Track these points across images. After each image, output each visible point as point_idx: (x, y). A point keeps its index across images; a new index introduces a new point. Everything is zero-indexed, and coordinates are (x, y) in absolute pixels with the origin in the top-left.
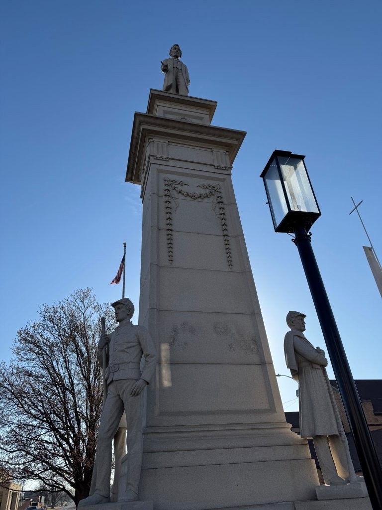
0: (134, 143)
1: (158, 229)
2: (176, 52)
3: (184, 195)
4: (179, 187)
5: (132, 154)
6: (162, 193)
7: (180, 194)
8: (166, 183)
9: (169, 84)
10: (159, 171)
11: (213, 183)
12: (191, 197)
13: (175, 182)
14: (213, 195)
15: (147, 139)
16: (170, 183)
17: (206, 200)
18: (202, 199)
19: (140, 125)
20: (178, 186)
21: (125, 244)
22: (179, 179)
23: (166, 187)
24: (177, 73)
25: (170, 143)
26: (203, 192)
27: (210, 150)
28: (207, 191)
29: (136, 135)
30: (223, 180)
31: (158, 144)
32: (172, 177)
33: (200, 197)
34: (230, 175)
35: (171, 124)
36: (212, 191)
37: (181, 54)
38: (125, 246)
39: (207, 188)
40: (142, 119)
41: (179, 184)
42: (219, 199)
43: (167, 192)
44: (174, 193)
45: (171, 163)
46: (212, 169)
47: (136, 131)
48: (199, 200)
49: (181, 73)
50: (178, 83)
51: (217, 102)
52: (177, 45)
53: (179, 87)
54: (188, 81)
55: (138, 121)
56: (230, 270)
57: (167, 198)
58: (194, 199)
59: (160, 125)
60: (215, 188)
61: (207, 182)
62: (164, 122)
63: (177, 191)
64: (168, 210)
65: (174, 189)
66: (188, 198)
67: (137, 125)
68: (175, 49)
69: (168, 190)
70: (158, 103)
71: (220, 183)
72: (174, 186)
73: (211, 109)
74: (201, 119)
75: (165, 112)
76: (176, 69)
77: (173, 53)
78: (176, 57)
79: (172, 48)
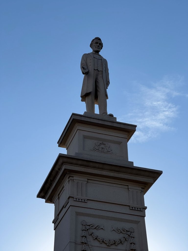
2: (98, 47)
3: (99, 241)
4: (96, 233)
6: (79, 240)
7: (96, 241)
8: (84, 228)
9: (88, 92)
10: (78, 214)
11: (127, 226)
12: (106, 244)
13: (92, 226)
14: (127, 241)
16: (88, 227)
17: (120, 247)
18: (116, 246)
19: (62, 164)
20: (94, 231)
22: (95, 222)
23: (84, 233)
24: (97, 75)
25: (89, 181)
26: (117, 237)
27: (127, 187)
28: (121, 236)
29: (56, 169)
30: (137, 222)
32: (90, 221)
33: (115, 243)
34: (145, 216)
35: (91, 164)
36: (126, 236)
37: (102, 47)
39: (121, 232)
40: (65, 160)
41: (96, 228)
42: (132, 246)
43: (84, 240)
44: (90, 240)
45: (89, 204)
46: (126, 210)
47: (57, 167)
48: (113, 247)
49: (101, 76)
51: (136, 126)
52: (100, 39)
53: (98, 93)
54: (108, 83)
55: (61, 161)
57: (84, 247)
58: (108, 246)
60: (129, 233)
61: (122, 226)
63: (93, 237)
65: (91, 234)
66: (103, 245)
68: (97, 43)
69: (85, 237)
70: (78, 127)
71: (134, 227)
72: (91, 231)
73: (129, 132)
74: (119, 143)
75: (85, 137)
76: (96, 70)
77: (94, 47)
78: (97, 52)
79: (93, 40)
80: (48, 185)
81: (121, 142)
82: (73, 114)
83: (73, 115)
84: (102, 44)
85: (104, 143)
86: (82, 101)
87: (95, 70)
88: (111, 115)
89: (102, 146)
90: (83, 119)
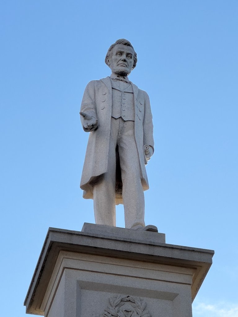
9: (98, 174)
24: (121, 132)
49: (130, 132)
53: (123, 177)
68: (120, 53)
70: (66, 261)
73: (196, 269)
74: (171, 297)
75: (83, 286)
76: (118, 120)
77: (115, 64)
78: (123, 74)
79: (112, 47)
81: (176, 295)
82: (52, 231)
83: (51, 234)
84: (135, 55)
85: (132, 297)
86: (85, 197)
87: (116, 119)
88: (152, 230)
89: (128, 306)
90: (76, 241)
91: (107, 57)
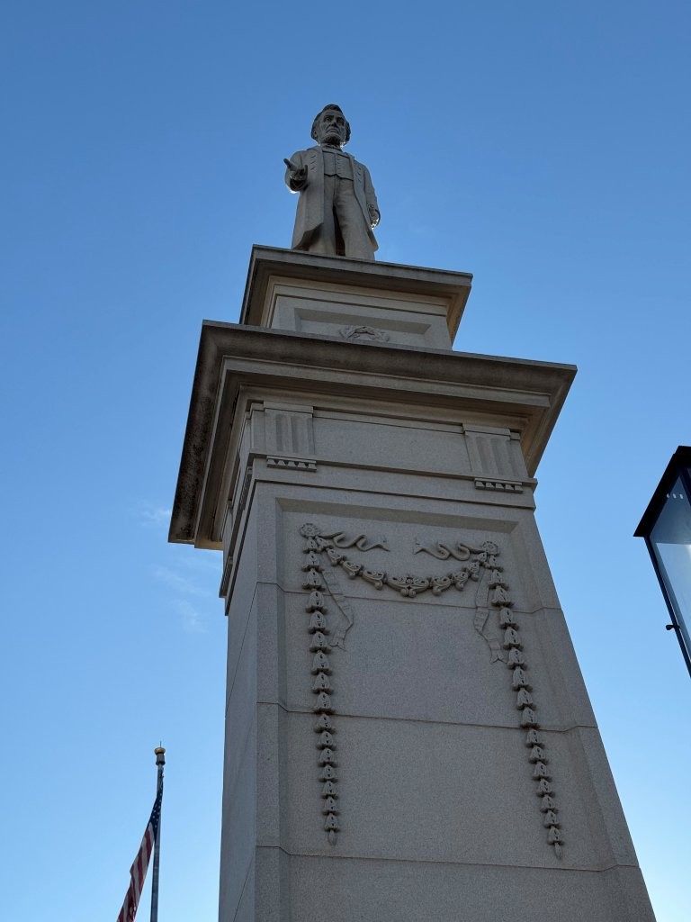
0: (199, 417)
1: (285, 710)
2: (333, 127)
3: (371, 583)
4: (356, 558)
5: (192, 451)
6: (295, 579)
7: (359, 582)
8: (310, 544)
9: (312, 227)
10: (284, 506)
11: (474, 539)
12: (398, 589)
13: (340, 541)
14: (476, 580)
15: (242, 404)
16: (324, 543)
17: (451, 597)
18: (437, 595)
19: (219, 361)
21: (160, 753)
22: (351, 528)
23: (310, 560)
24: (337, 191)
25: (321, 414)
26: (438, 570)
27: (458, 429)
28: (454, 567)
29: (205, 392)
30: (508, 527)
31: (279, 418)
32: (328, 524)
33: (430, 588)
34: (532, 509)
35: (320, 353)
36: (469, 565)
37: (348, 132)
38: (161, 762)
39: (451, 555)
40: (227, 341)
41: (355, 545)
42: (498, 595)
43: (311, 578)
44: (338, 580)
45: (325, 476)
46: (466, 491)
47: (206, 380)
48: (427, 598)
49: (350, 191)
50: (342, 223)
51: (470, 277)
52: (336, 108)
53: (344, 232)
54: (374, 213)
55: (212, 350)
56: (555, 863)
57: (313, 598)
58: (407, 596)
59: (285, 359)
60: (479, 557)
61: (451, 537)
62: (297, 350)
63: (347, 571)
64: (318, 640)
65: (339, 564)
66: (388, 594)
67: (210, 361)
68: (330, 118)
69: (317, 569)
70: (278, 287)
71: (498, 539)
72: (337, 553)
73: (450, 298)
74: (421, 329)
75: (303, 315)
76: (333, 178)
77: (324, 132)
78: (334, 143)
79: (319, 115)
80: (191, 472)
81: (428, 326)
82: (256, 248)
83: (256, 252)
85: (368, 328)
87: (329, 176)
90: (290, 260)
91: (314, 128)
